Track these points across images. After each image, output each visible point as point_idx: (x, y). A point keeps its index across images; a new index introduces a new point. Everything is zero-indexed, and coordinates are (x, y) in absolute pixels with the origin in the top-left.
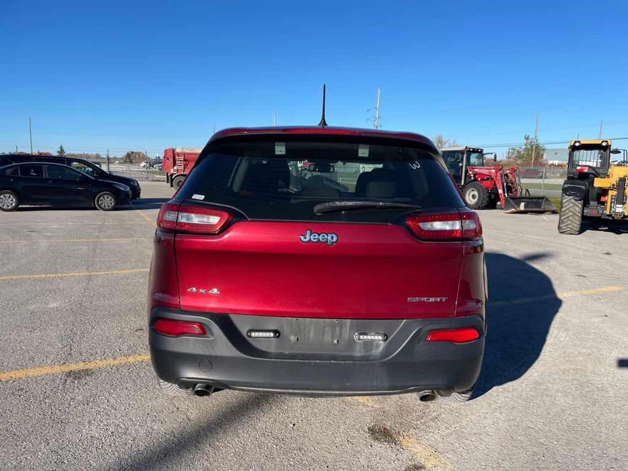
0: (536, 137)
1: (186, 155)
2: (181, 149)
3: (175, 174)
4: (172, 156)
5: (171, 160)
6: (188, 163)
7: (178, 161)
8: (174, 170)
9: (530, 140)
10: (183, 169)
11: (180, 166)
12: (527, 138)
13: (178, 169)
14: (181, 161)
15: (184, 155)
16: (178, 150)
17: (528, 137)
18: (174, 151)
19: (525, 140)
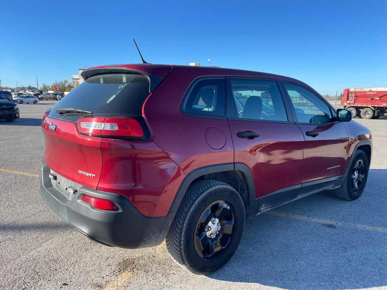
1: (357, 93)
2: (354, 89)
3: (348, 106)
4: (347, 94)
5: (346, 97)
6: (358, 98)
7: (351, 97)
8: (347, 104)
10: (353, 102)
11: (351, 100)
13: (349, 103)
14: (353, 97)
15: (356, 93)
16: (352, 90)
18: (348, 90)
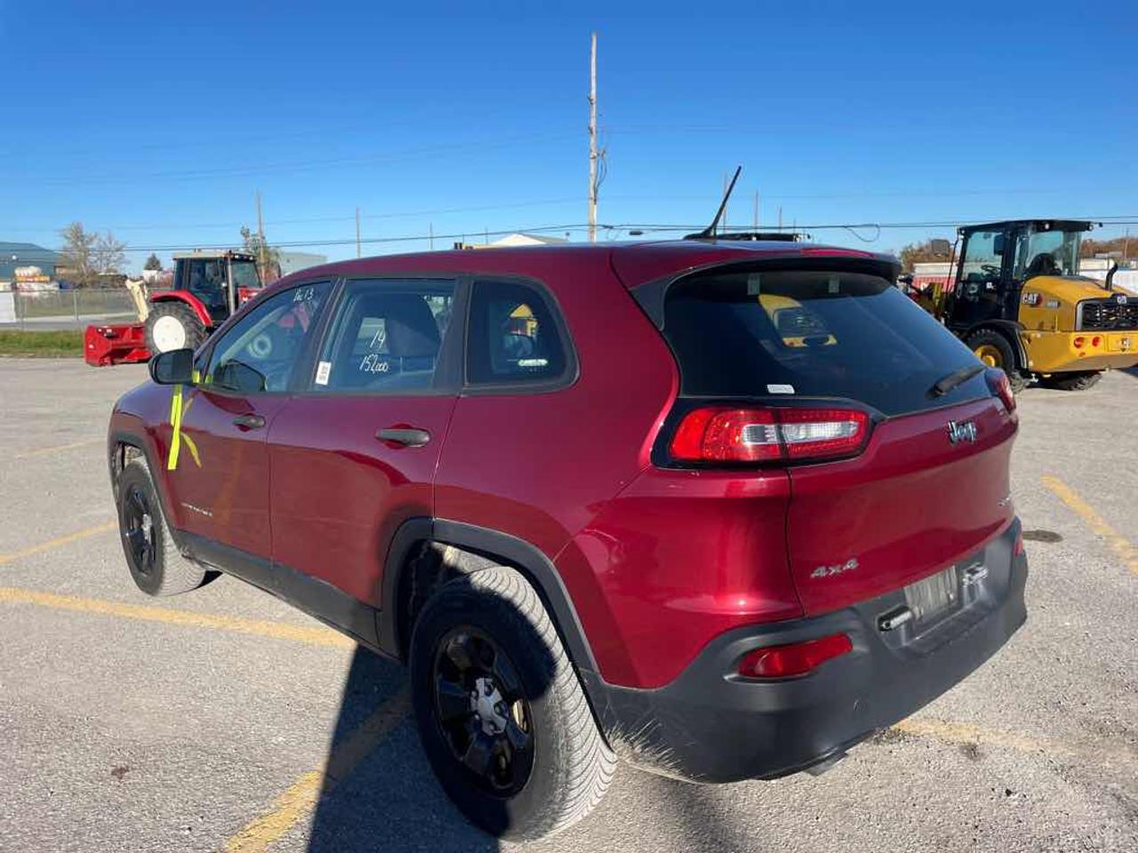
0: (261, 232)
9: (251, 238)
12: (246, 234)
17: (248, 232)
19: (243, 238)
